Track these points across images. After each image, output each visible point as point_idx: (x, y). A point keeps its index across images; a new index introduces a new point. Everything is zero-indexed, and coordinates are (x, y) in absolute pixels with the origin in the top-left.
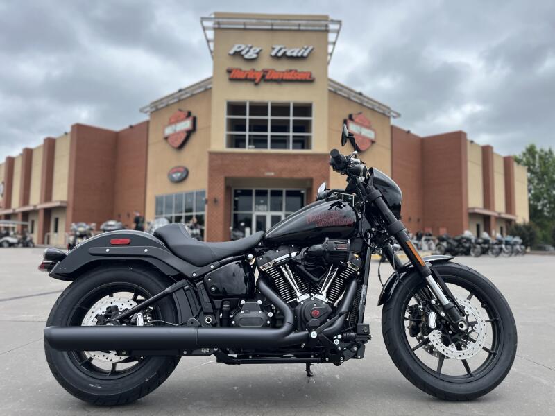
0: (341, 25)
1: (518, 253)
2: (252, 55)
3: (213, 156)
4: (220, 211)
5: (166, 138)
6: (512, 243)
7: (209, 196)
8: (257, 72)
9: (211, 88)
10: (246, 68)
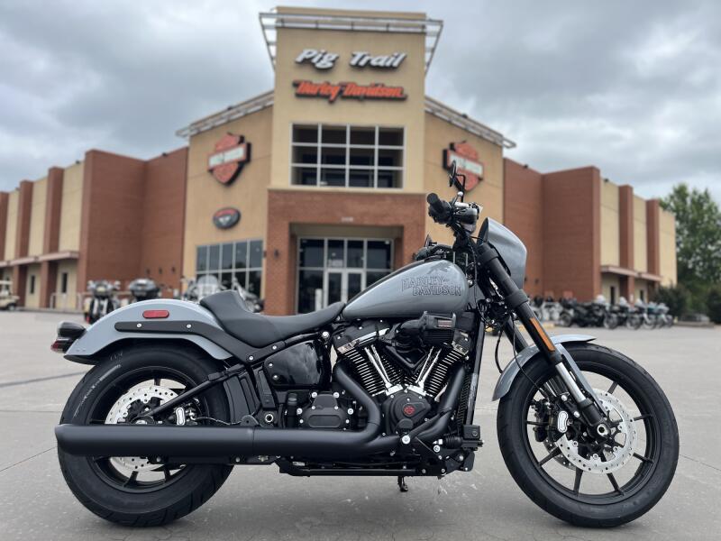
0: (442, 26)
1: (663, 324)
2: (326, 63)
3: (275, 195)
4: (282, 268)
5: (211, 171)
6: (656, 311)
7: (268, 248)
8: (333, 86)
9: (271, 106)
10: (318, 80)
